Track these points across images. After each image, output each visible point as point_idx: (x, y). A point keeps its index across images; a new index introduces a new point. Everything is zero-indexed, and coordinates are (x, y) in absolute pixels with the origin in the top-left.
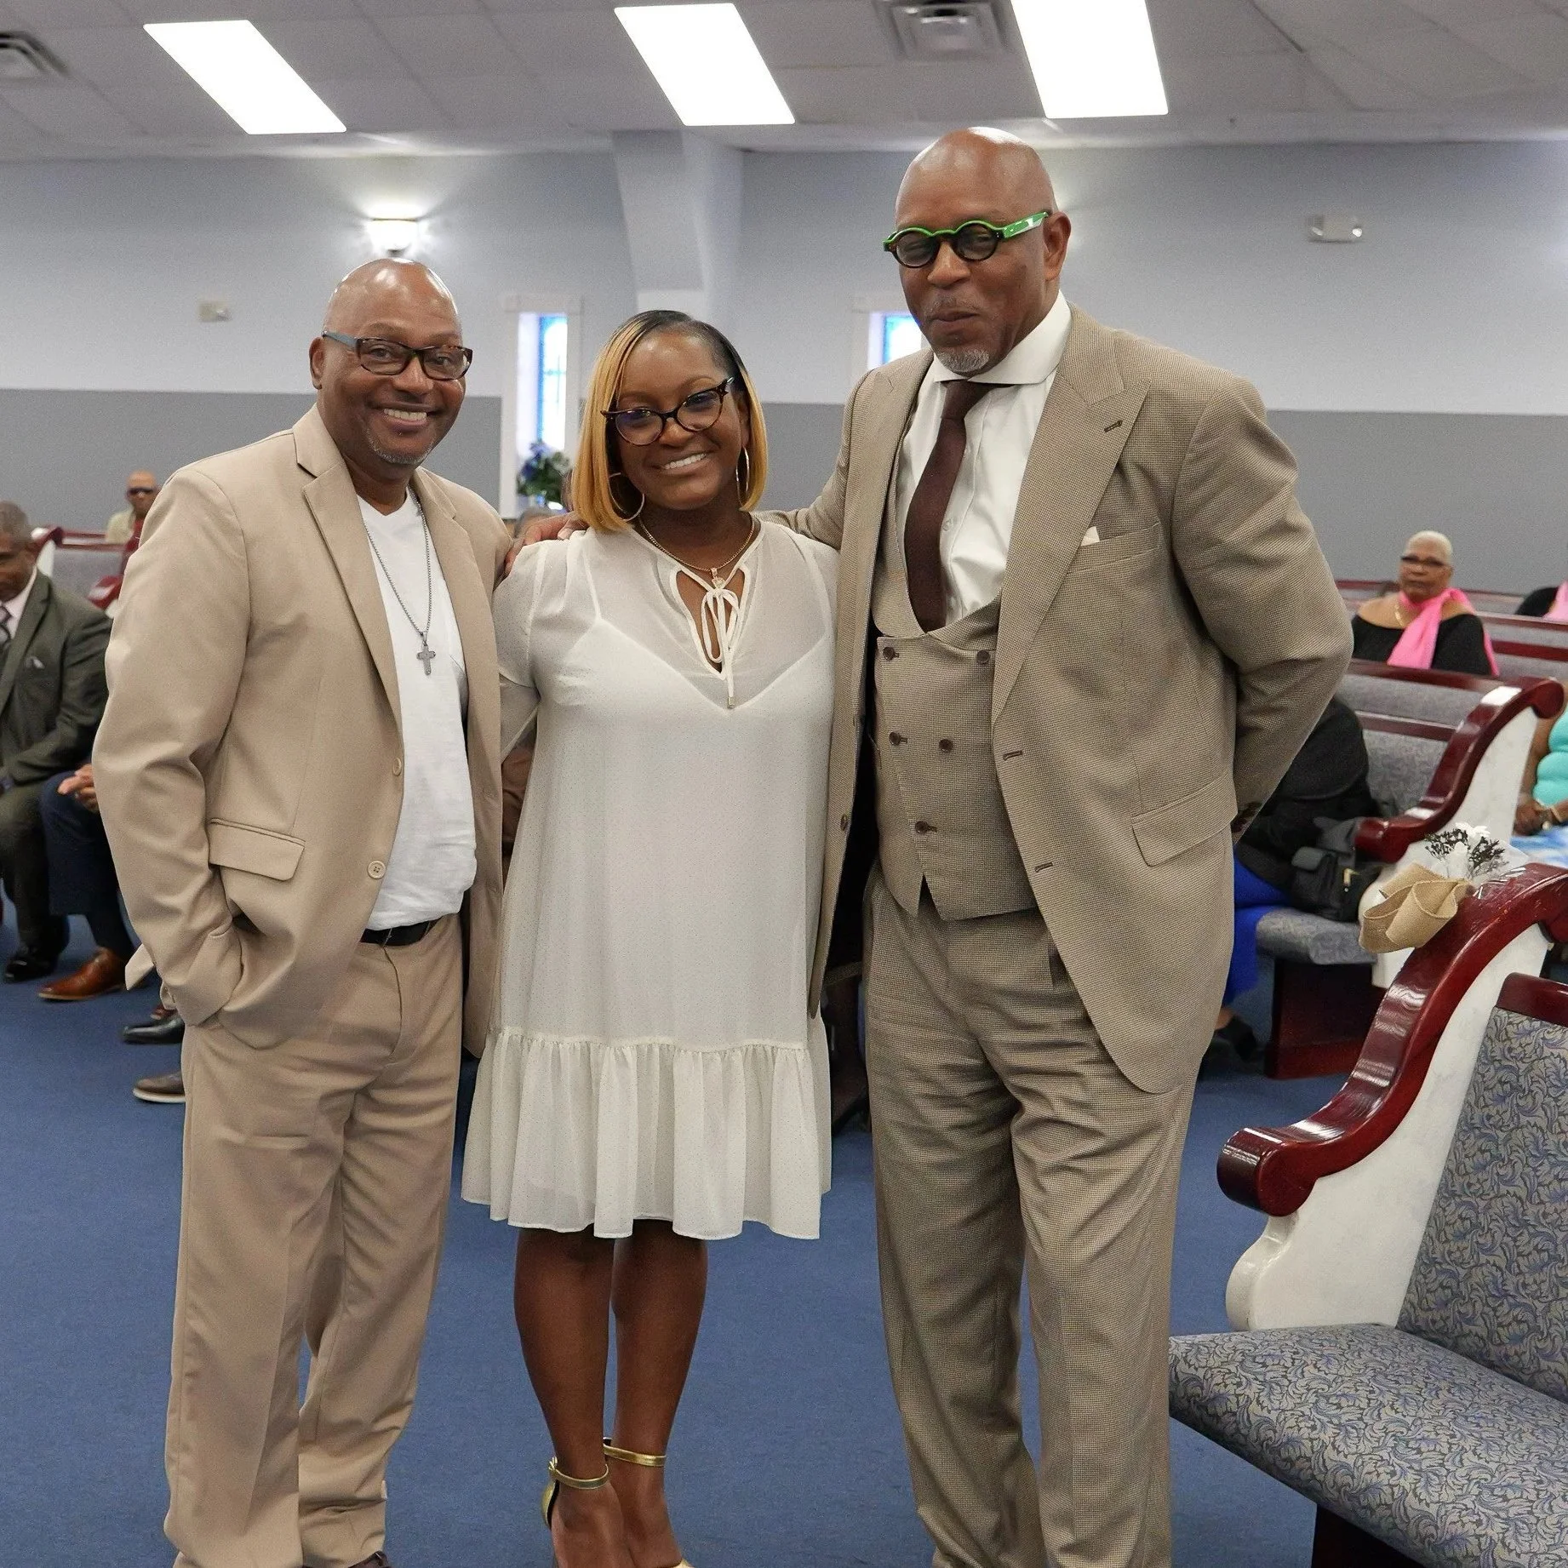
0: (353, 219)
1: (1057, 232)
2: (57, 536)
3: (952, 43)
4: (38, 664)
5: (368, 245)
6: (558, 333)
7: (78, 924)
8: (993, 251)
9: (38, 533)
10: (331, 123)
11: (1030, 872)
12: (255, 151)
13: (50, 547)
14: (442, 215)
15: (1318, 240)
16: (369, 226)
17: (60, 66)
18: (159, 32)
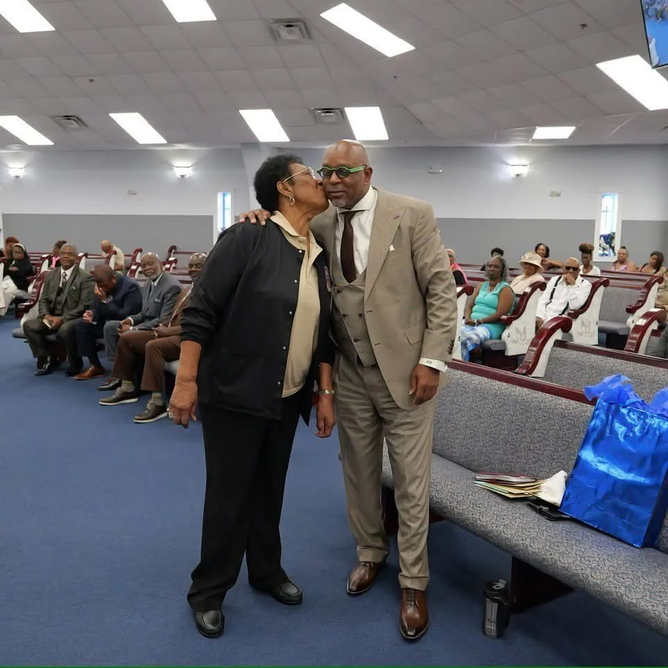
0: (171, 167)
1: (368, 172)
2: (86, 255)
3: (330, 120)
4: (74, 288)
5: (175, 174)
6: (228, 198)
7: (85, 359)
8: (347, 176)
9: (81, 254)
10: (164, 141)
11: (373, 345)
12: (141, 148)
13: (84, 258)
14: (196, 166)
15: (431, 173)
16: (175, 169)
17: (86, 125)
18: (113, 115)
